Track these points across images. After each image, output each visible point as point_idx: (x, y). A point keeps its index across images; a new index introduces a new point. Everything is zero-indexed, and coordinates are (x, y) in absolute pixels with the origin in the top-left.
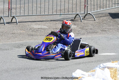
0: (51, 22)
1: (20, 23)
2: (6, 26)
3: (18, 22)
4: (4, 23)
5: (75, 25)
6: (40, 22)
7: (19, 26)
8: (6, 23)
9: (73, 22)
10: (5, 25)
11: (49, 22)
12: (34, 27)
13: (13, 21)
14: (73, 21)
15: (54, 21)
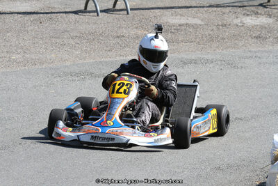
0: (211, 9)
1: (135, 12)
2: (100, 17)
3: (131, 9)
4: (96, 11)
5: (270, 16)
6: (185, 10)
7: (133, 19)
8: (101, 11)
9: (266, 10)
10: (98, 15)
11: (205, 9)
12: (169, 20)
13: (117, 7)
14: (265, 7)
15: (218, 6)
